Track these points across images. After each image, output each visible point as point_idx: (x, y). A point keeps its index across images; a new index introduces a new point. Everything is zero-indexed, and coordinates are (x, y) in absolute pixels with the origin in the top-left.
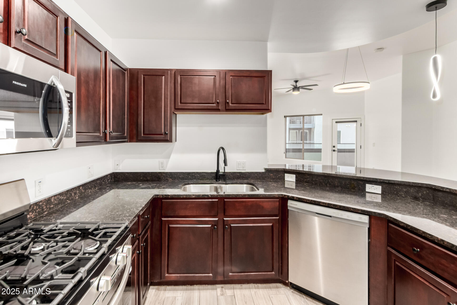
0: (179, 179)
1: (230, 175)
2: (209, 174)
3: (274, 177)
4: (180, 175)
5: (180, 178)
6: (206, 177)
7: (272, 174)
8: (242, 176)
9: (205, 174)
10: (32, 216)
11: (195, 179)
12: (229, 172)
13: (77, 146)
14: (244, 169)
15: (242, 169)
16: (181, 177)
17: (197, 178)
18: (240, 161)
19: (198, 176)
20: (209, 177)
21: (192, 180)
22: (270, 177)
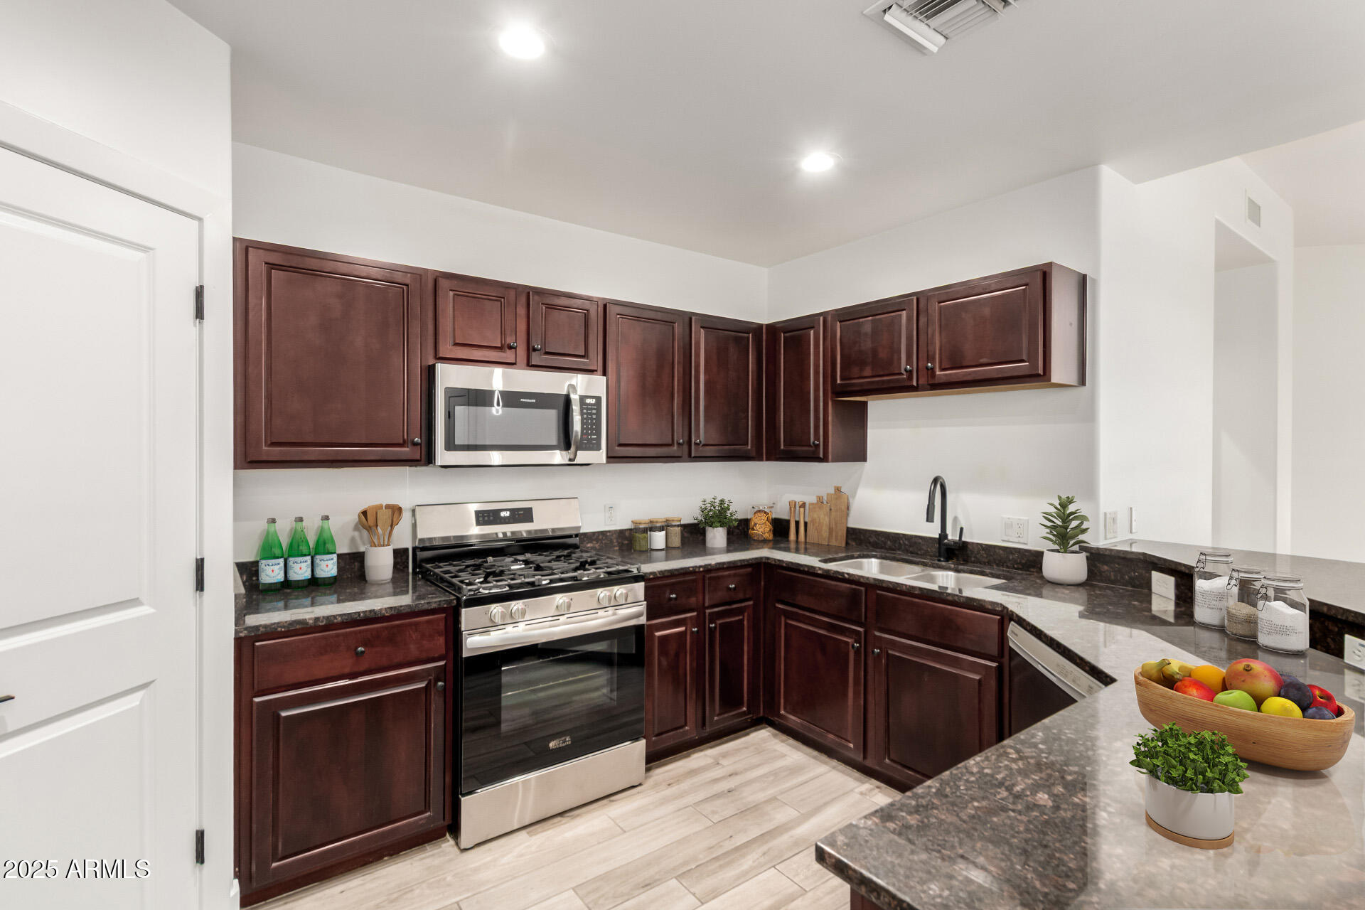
0: (868, 545)
1: (978, 552)
2: (930, 541)
3: (1113, 577)
4: (870, 537)
5: (870, 543)
6: (923, 549)
7: (1107, 565)
8: (1011, 557)
9: (920, 541)
10: (597, 545)
11: (899, 549)
12: (978, 544)
13: (608, 462)
14: (1022, 541)
15: (1017, 540)
16: (872, 540)
17: (903, 547)
18: (1009, 518)
19: (907, 543)
20: (929, 550)
21: (894, 550)
22: (1101, 575)
